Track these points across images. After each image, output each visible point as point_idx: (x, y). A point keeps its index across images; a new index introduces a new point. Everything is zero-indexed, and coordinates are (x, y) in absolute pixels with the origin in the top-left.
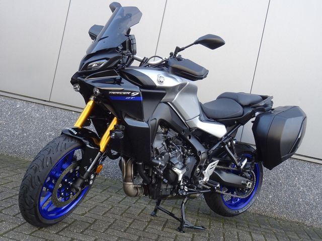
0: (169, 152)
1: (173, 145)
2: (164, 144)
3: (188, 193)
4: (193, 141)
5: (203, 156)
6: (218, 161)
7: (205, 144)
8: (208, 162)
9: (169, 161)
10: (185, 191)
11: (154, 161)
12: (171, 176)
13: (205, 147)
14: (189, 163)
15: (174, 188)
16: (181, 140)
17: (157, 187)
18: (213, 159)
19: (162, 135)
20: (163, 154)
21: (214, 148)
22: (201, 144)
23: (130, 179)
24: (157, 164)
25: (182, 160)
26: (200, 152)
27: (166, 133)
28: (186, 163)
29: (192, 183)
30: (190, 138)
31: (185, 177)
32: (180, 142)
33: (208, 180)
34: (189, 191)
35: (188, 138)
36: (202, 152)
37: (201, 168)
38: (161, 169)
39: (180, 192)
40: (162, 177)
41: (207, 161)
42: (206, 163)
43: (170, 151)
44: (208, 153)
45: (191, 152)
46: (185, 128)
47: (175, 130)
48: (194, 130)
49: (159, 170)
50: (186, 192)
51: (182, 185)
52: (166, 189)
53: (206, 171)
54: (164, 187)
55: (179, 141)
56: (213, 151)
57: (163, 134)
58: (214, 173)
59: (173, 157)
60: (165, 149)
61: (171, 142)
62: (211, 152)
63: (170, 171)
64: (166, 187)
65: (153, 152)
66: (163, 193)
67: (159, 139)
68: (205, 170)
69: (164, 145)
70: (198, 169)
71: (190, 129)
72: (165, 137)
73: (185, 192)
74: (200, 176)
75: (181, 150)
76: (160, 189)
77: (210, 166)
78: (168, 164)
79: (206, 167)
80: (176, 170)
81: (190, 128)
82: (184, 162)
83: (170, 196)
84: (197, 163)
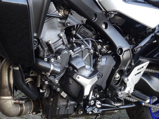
0: (69, 49)
1: (77, 38)
2: (62, 35)
3: (101, 110)
4: (111, 32)
5: (125, 56)
6: (148, 62)
7: (129, 37)
8: (133, 64)
9: (70, 64)
10: (97, 107)
11: (42, 64)
12: (73, 87)
13: (130, 42)
14: (103, 66)
15: (78, 105)
16: (91, 30)
17: (53, 103)
18: (140, 59)
19: (59, 20)
20: (59, 52)
21: (143, 44)
22: (124, 37)
23: (7, 90)
24: (47, 70)
25: (93, 62)
26: (121, 49)
27: (65, 17)
28: (98, 67)
29: (107, 97)
30: (106, 28)
31: (96, 88)
32: (90, 33)
33: (132, 91)
34: (103, 107)
35: (104, 26)
36: (124, 50)
37: (121, 73)
38: (55, 77)
39: (89, 110)
40: (58, 90)
41: (131, 62)
42: (130, 64)
43: (72, 48)
44: (133, 51)
45: (108, 49)
46: (98, 11)
47: (81, 13)
48: (113, 16)
49: (52, 78)
50: (99, 108)
51: (92, 99)
52: (67, 106)
53: (130, 77)
54: (62, 103)
55: (87, 31)
56: (141, 47)
57: (61, 18)
58: (141, 80)
59: (77, 57)
60: (63, 44)
61: (74, 32)
62: (138, 49)
63: (71, 81)
64: (65, 103)
65: (43, 48)
66: (62, 112)
67: (52, 28)
68: (127, 76)
69: (61, 37)
70: (118, 75)
71: (107, 14)
72: (64, 24)
73: (96, 109)
74: (121, 85)
75: (90, 46)
76: (56, 106)
77: (135, 71)
78: (67, 69)
79: (129, 71)
80: (81, 79)
81: (107, 12)
82: (95, 66)
83: (74, 114)
84: (116, 66)
